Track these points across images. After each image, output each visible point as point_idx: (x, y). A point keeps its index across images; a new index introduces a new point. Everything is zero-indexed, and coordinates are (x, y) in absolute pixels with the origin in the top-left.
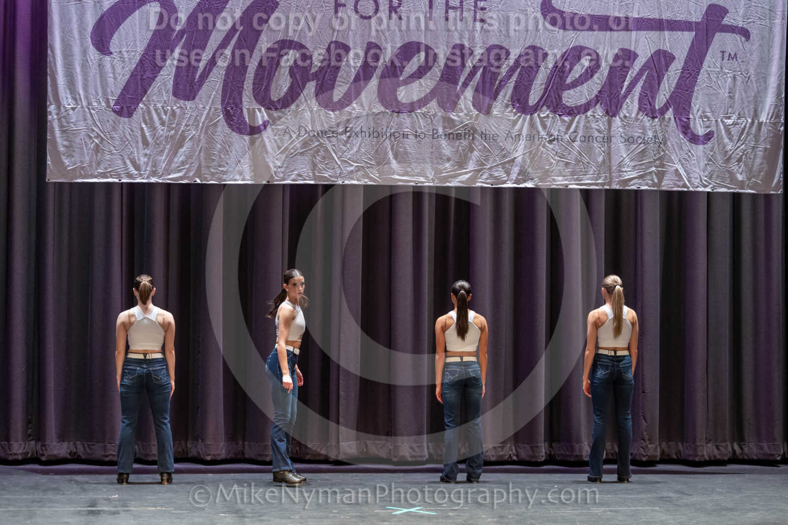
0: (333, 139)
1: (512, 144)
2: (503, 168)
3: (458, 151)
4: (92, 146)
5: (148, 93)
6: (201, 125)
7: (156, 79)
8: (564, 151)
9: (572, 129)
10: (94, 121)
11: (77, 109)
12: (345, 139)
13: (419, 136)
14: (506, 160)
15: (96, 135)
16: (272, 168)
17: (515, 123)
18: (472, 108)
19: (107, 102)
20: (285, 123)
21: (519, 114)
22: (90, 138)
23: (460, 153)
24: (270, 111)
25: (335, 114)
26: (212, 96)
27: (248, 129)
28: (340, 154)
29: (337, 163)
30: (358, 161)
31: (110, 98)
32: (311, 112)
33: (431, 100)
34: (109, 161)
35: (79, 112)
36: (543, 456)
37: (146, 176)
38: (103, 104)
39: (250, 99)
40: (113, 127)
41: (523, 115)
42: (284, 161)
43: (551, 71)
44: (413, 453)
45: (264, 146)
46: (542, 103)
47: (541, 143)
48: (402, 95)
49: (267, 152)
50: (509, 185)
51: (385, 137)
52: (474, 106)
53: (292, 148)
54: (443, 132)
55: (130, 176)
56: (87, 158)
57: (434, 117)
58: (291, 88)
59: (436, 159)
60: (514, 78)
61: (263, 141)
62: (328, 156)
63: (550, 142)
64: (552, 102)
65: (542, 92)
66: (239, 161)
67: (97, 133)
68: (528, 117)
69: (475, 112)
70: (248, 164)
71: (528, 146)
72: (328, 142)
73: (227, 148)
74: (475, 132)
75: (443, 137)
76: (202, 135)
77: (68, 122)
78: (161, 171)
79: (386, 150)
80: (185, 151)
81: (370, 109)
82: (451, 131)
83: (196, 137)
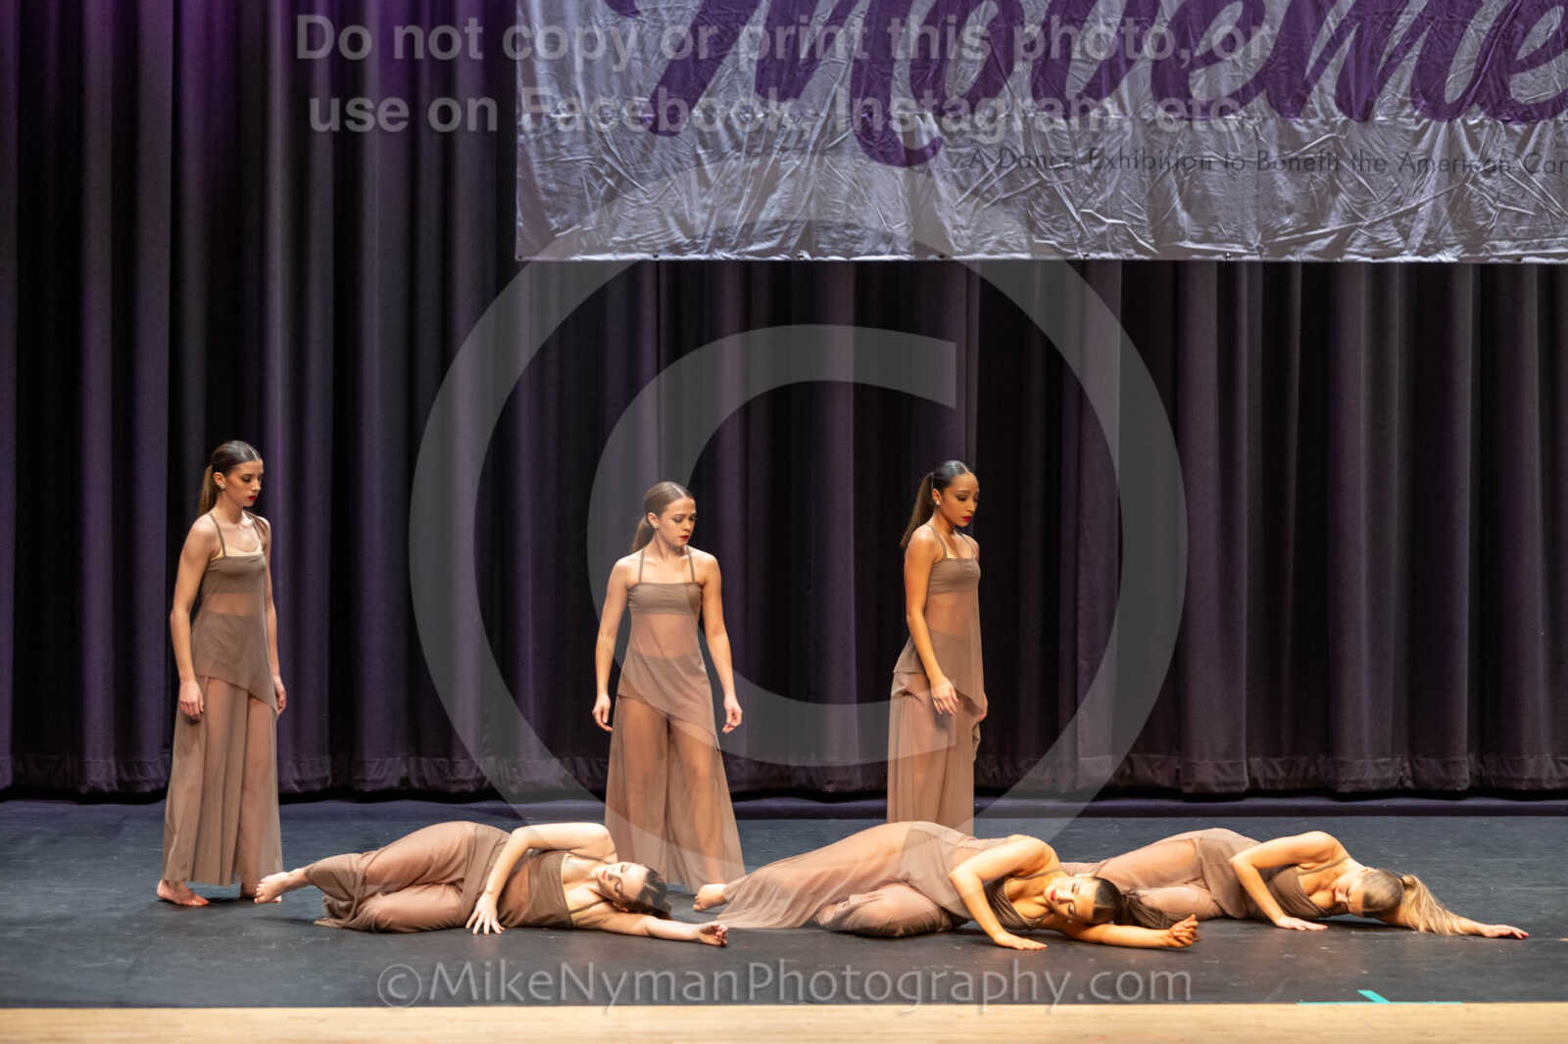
0: (1067, 173)
1: (1414, 178)
2: (1396, 225)
3: (1307, 193)
4: (602, 192)
5: (709, 87)
6: (811, 148)
7: (725, 61)
8: (1513, 191)
9: (1529, 149)
10: (605, 141)
11: (572, 123)
12: (1089, 172)
13: (1233, 164)
14: (1402, 209)
15: (609, 170)
16: (949, 228)
17: (1418, 137)
18: (1334, 107)
19: (631, 107)
20: (973, 142)
21: (1426, 120)
22: (598, 176)
23: (1313, 198)
25: (1069, 124)
26: (833, 92)
27: (903, 156)
28: (1081, 201)
29: (1073, 219)
30: (1118, 216)
31: (637, 98)
32: (1024, 120)
33: (1256, 95)
34: (633, 219)
36: (1465, 781)
37: (706, 247)
38: (624, 111)
39: (905, 97)
40: (642, 154)
41: (1434, 123)
42: (972, 215)
43: (1488, 35)
44: (1222, 778)
45: (933, 187)
46: (1469, 99)
47: (1468, 175)
48: (1198, 86)
49: (939, 199)
50: (1408, 258)
51: (1166, 166)
52: (1339, 105)
53: (988, 191)
54: (1279, 156)
58: (985, 75)
59: (1265, 208)
60: (1416, 50)
61: (930, 176)
62: (1056, 206)
63: (1487, 173)
64: (1489, 94)
65: (1471, 77)
66: (886, 217)
67: (611, 167)
68: (1444, 125)
69: (1340, 117)
70: (904, 222)
71: (1444, 181)
72: (1056, 179)
73: (862, 190)
74: (1341, 155)
75: (1279, 166)
76: (813, 168)
77: (556, 147)
78: (734, 239)
79: (1168, 193)
80: (781, 199)
81: (1137, 113)
82: (1294, 155)
83: (802, 171)
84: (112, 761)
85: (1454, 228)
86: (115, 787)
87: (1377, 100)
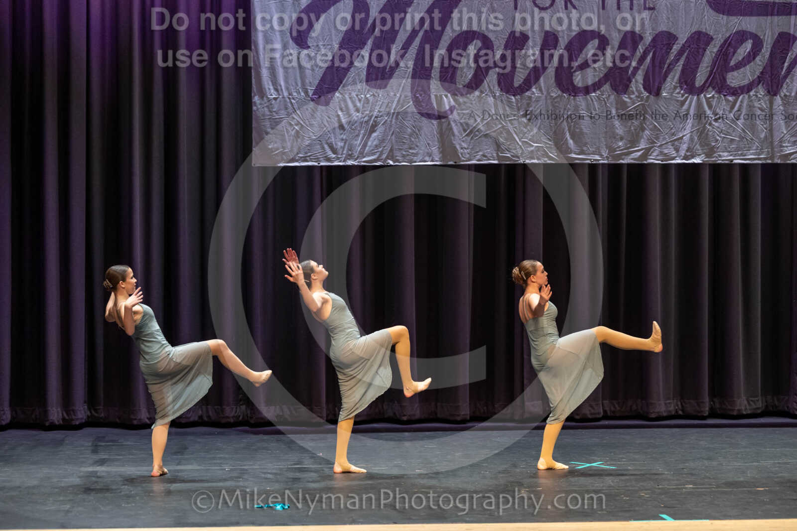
0: (515, 122)
1: (681, 123)
2: (672, 146)
3: (630, 130)
4: (293, 133)
5: (343, 83)
6: (392, 111)
7: (351, 70)
8: (728, 128)
9: (736, 108)
10: (294, 108)
11: (278, 100)
12: (526, 122)
13: (594, 117)
14: (675, 138)
15: (296, 122)
16: (459, 149)
17: (683, 103)
18: (642, 89)
19: (306, 92)
20: (470, 107)
21: (686, 95)
22: (291, 125)
23: (632, 133)
24: (456, 97)
25: (515, 99)
26: (403, 85)
27: (436, 115)
28: (521, 135)
29: (519, 144)
31: (309, 88)
32: (494, 97)
33: (605, 84)
34: (308, 146)
35: (280, 101)
37: (343, 159)
38: (303, 94)
39: (437, 86)
40: (312, 115)
41: (690, 96)
42: (470, 143)
43: (716, 54)
45: (451, 129)
46: (707, 85)
48: (577, 80)
49: (454, 135)
50: (679, 161)
51: (562, 119)
52: (645, 88)
53: (477, 131)
54: (616, 113)
55: (328, 160)
56: (289, 144)
57: (608, 100)
58: (476, 75)
60: (681, 62)
61: (449, 124)
62: (510, 138)
63: (716, 120)
64: (717, 82)
65: (708, 74)
66: (428, 144)
67: (298, 121)
68: (695, 97)
69: (646, 94)
70: (437, 146)
71: (696, 124)
72: (510, 125)
73: (417, 131)
74: (646, 112)
75: (616, 118)
76: (394, 121)
77: (270, 111)
78: (356, 155)
79: (563, 131)
80: (378, 136)
81: (549, 93)
82: (623, 113)
83: (388, 122)
84: (59, 409)
85: (701, 146)
86: (61, 422)
87: (664, 85)
